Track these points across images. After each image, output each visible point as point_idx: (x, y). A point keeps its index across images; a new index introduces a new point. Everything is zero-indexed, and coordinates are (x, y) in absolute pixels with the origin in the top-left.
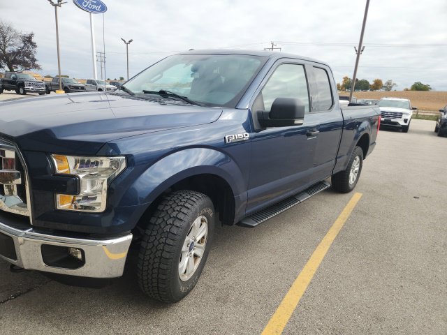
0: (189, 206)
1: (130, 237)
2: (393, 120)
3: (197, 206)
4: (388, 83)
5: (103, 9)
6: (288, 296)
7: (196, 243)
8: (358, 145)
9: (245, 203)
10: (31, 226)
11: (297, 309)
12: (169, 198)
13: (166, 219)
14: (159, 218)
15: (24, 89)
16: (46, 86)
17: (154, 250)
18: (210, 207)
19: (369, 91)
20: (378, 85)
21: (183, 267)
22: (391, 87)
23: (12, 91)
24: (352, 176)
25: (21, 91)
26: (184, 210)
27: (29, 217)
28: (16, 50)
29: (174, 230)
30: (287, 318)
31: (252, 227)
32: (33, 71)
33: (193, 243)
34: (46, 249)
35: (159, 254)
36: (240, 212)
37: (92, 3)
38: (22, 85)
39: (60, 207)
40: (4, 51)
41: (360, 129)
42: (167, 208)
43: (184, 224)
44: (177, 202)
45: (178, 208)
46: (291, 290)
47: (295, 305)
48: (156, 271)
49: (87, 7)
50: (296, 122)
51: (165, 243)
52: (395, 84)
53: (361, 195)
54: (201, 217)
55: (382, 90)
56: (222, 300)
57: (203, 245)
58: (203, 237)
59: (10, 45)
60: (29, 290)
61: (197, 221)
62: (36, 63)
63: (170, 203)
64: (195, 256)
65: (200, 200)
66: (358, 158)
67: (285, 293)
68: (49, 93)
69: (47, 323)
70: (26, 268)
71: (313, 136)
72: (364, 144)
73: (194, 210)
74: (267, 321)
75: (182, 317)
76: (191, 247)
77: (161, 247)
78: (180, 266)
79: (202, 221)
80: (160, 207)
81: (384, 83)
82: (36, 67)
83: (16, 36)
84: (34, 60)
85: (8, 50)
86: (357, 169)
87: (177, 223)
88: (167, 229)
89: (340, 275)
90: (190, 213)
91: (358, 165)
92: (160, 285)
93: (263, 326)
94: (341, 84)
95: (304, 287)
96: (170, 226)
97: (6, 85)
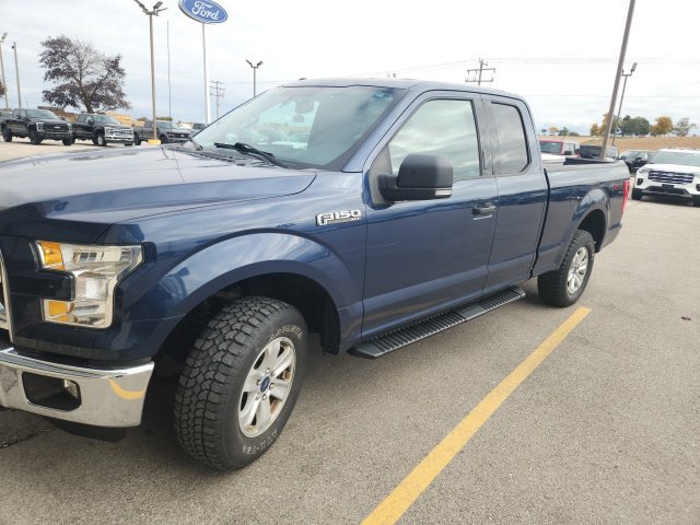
0: (255, 322)
1: (150, 367)
2: (677, 186)
3: (269, 322)
4: (682, 124)
5: (223, 16)
6: (417, 470)
7: (273, 379)
8: (581, 227)
9: (359, 321)
10: (11, 345)
11: (426, 492)
12: (227, 310)
13: (217, 342)
14: (208, 340)
15: (103, 138)
16: (135, 133)
17: (197, 390)
18: (297, 324)
19: (648, 136)
20: (664, 126)
21: (248, 415)
22: (687, 130)
23: (87, 142)
24: (573, 279)
25: (100, 140)
26: (248, 329)
27: (7, 331)
28: (96, 81)
29: (229, 360)
30: (405, 506)
31: (373, 358)
32: (120, 111)
33: (267, 379)
34: (29, 380)
35: (203, 396)
36: (349, 334)
37: (207, 9)
38: (101, 132)
39: (48, 318)
40: (80, 82)
41: (583, 203)
42: (221, 325)
43: (245, 352)
44: (238, 315)
45: (238, 326)
46: (425, 462)
47: (424, 485)
48: (198, 421)
49: (198, 15)
50: (438, 193)
51: (214, 380)
52: (693, 125)
53: (588, 310)
54: (280, 339)
55: (671, 135)
56: (309, 470)
57: (288, 382)
58: (288, 369)
59: (89, 73)
60: (30, 437)
61: (273, 346)
62: (125, 99)
63: (228, 317)
64: (273, 399)
65: (276, 314)
66: (584, 251)
67: (414, 465)
68: (139, 144)
69: (43, 487)
70: (5, 405)
71: (485, 214)
72: (596, 227)
73: (263, 329)
74: (371, 508)
75: (241, 493)
76: (265, 385)
77: (206, 385)
78: (242, 414)
79: (283, 344)
80: (212, 324)
81: (675, 123)
82: (124, 105)
83: (97, 60)
84: (121, 94)
85: (86, 80)
86: (583, 267)
87: (234, 349)
88: (218, 358)
89: (513, 441)
90: (257, 333)
91: (586, 261)
92: (207, 444)
93: (363, 515)
94: (600, 125)
95: (448, 458)
96: (222, 353)
97: (80, 132)
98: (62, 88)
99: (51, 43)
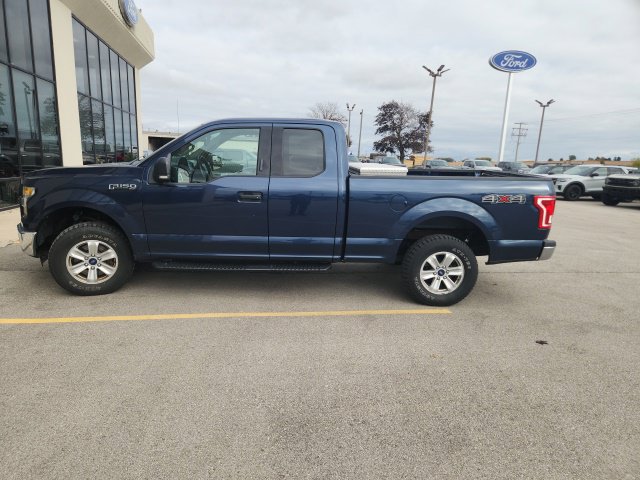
1: (34, 233)
3: (83, 229)
5: (531, 63)
7: (100, 262)
9: (145, 245)
18: (109, 238)
21: (75, 269)
28: (410, 132)
33: (94, 259)
37: (516, 59)
54: (98, 241)
58: (114, 262)
59: (406, 127)
61: (92, 243)
65: (90, 227)
66: (451, 256)
73: (79, 231)
76: (92, 262)
78: (71, 267)
83: (413, 116)
98: (386, 139)
99: (384, 108)
